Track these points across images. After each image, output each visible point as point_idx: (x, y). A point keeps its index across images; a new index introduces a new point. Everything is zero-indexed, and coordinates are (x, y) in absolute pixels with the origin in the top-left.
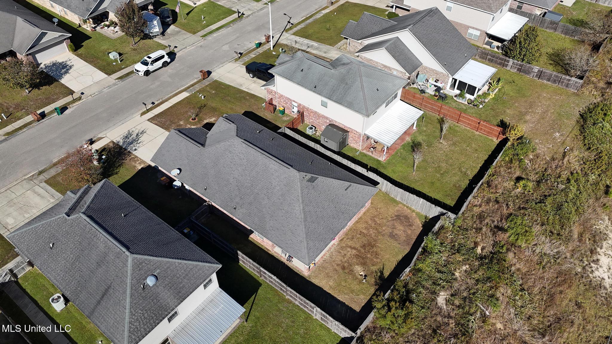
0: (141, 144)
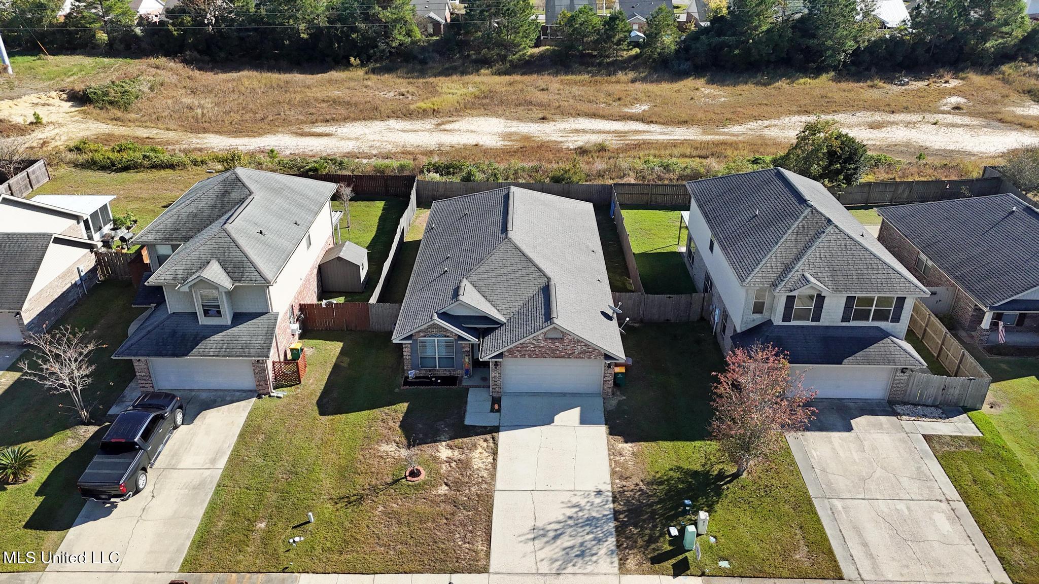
0: (575, 500)
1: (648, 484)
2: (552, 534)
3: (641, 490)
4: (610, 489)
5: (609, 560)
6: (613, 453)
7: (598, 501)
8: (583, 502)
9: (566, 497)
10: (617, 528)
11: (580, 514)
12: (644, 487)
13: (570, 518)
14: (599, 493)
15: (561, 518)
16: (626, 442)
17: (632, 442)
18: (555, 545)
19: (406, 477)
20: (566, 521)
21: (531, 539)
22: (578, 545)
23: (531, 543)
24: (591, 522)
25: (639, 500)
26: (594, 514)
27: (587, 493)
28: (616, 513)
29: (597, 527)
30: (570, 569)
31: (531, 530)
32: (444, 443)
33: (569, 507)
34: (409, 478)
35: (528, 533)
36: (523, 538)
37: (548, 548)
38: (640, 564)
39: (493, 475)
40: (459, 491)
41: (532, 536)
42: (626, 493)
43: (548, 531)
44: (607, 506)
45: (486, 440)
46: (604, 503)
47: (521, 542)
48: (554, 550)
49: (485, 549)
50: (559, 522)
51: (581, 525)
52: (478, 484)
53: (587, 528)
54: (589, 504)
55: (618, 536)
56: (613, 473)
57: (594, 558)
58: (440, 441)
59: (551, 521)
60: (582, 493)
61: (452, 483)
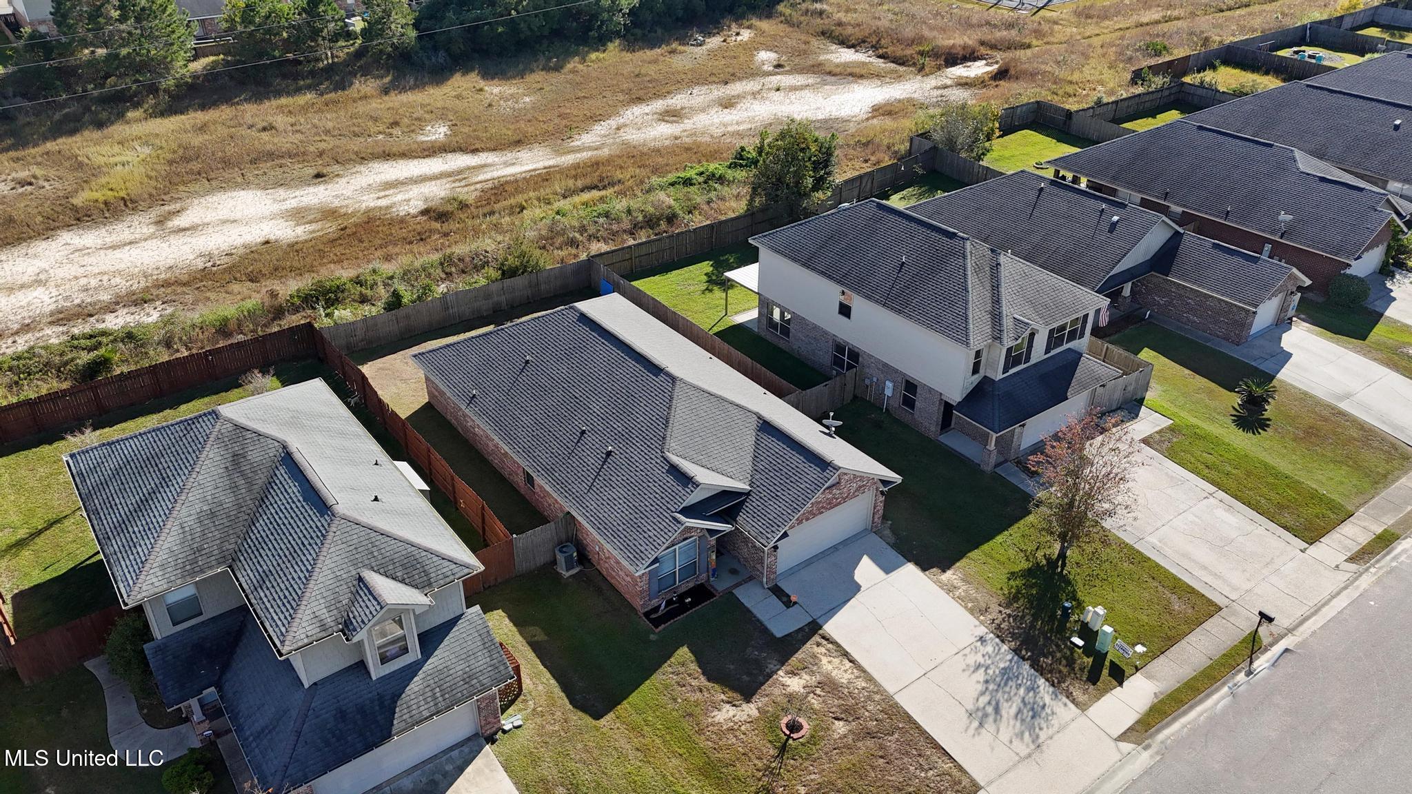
0: (971, 661)
1: (1007, 607)
2: (990, 709)
3: (1009, 616)
4: (986, 630)
5: (1060, 704)
6: (950, 589)
7: (989, 649)
8: (980, 660)
9: (960, 662)
10: (1032, 666)
11: (990, 672)
12: (1008, 611)
13: (987, 682)
14: (982, 639)
15: (980, 687)
16: (944, 571)
17: (949, 568)
18: (1004, 719)
19: (789, 737)
20: (987, 689)
21: (979, 727)
22: (1022, 705)
23: (983, 731)
24: (1007, 675)
25: (1018, 628)
26: (1002, 665)
27: (972, 646)
28: (1016, 651)
29: (1017, 677)
30: (1043, 735)
31: (969, 717)
32: (780, 673)
33: (974, 672)
34: (795, 736)
35: (971, 722)
36: (971, 731)
37: (1003, 726)
38: (1085, 691)
39: (870, 679)
40: (858, 718)
41: (976, 724)
42: (1002, 626)
43: (984, 708)
44: (1003, 650)
45: (818, 645)
46: (997, 648)
47: (974, 735)
48: (1008, 726)
49: (951, 765)
50: (983, 693)
51: (1002, 684)
52: (869, 698)
53: (1010, 683)
54: (987, 657)
55: (1041, 675)
56: (971, 611)
57: (1048, 710)
58: (775, 672)
59: (976, 696)
60: (968, 650)
61: (841, 714)
